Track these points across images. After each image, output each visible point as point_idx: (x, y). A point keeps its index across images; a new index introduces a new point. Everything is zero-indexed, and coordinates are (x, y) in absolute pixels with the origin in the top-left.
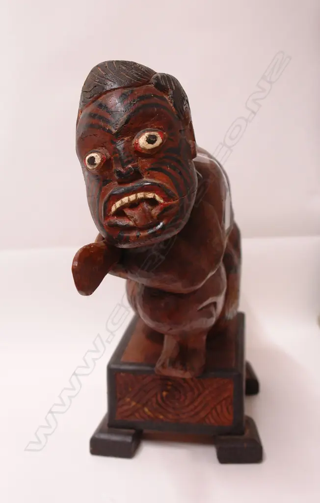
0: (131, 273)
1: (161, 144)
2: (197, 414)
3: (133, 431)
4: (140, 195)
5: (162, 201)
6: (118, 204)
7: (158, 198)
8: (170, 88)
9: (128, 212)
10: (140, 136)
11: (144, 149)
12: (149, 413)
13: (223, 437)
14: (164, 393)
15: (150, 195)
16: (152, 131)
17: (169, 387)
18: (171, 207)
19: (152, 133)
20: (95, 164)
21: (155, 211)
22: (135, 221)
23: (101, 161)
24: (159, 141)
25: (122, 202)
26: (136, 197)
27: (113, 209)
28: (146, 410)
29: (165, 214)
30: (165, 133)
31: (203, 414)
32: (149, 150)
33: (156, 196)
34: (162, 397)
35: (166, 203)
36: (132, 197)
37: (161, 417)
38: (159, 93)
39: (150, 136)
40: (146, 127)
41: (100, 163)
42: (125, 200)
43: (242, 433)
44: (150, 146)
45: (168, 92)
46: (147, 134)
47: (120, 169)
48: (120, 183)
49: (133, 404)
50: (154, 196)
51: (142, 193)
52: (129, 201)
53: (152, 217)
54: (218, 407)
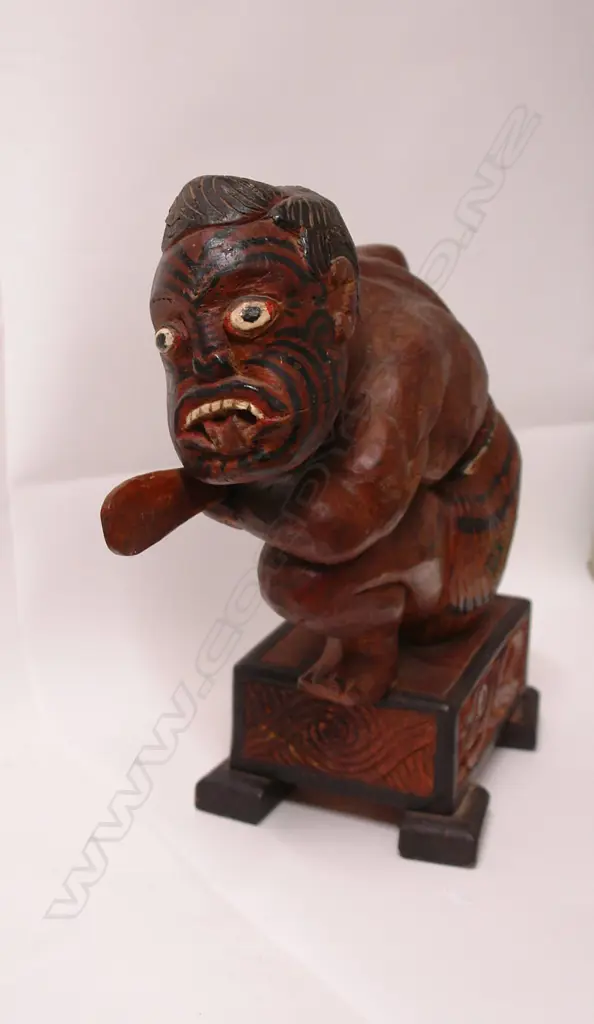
0: (243, 520)
1: (267, 323)
2: (374, 767)
3: (265, 781)
4: (228, 403)
5: (261, 416)
6: (194, 414)
7: (254, 409)
8: (304, 226)
9: (208, 427)
10: (234, 307)
11: (238, 329)
12: (296, 755)
13: (415, 814)
14: (322, 725)
15: (242, 406)
16: (255, 299)
17: (329, 716)
18: (276, 426)
19: (255, 304)
20: (165, 347)
21: (248, 432)
22: (218, 444)
23: (174, 342)
24: (264, 317)
25: (200, 412)
26: (221, 405)
27: (188, 421)
28: (292, 748)
29: (266, 436)
30: (280, 303)
31: (383, 769)
32: (245, 331)
33: (252, 406)
34: (317, 731)
35: (268, 419)
36: (216, 406)
37: (315, 764)
38: (282, 235)
39: (250, 309)
40: (248, 292)
41: (173, 346)
42: (205, 408)
43: (450, 812)
44: (248, 326)
45: (299, 232)
46: (245, 305)
47: (200, 359)
48: (201, 381)
49: (272, 736)
50: (249, 407)
51: (230, 400)
52: (210, 410)
53: (243, 441)
54: (409, 762)
